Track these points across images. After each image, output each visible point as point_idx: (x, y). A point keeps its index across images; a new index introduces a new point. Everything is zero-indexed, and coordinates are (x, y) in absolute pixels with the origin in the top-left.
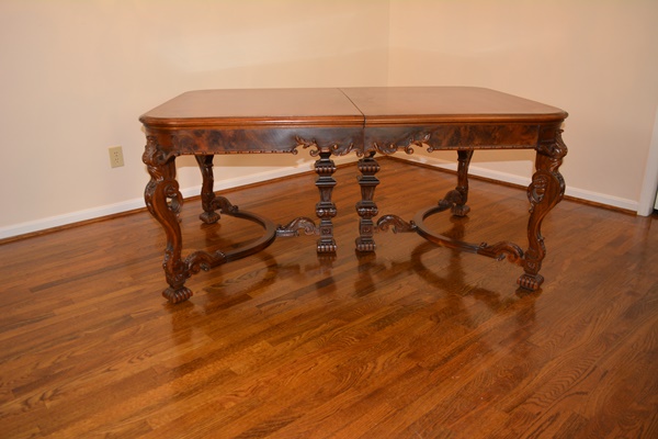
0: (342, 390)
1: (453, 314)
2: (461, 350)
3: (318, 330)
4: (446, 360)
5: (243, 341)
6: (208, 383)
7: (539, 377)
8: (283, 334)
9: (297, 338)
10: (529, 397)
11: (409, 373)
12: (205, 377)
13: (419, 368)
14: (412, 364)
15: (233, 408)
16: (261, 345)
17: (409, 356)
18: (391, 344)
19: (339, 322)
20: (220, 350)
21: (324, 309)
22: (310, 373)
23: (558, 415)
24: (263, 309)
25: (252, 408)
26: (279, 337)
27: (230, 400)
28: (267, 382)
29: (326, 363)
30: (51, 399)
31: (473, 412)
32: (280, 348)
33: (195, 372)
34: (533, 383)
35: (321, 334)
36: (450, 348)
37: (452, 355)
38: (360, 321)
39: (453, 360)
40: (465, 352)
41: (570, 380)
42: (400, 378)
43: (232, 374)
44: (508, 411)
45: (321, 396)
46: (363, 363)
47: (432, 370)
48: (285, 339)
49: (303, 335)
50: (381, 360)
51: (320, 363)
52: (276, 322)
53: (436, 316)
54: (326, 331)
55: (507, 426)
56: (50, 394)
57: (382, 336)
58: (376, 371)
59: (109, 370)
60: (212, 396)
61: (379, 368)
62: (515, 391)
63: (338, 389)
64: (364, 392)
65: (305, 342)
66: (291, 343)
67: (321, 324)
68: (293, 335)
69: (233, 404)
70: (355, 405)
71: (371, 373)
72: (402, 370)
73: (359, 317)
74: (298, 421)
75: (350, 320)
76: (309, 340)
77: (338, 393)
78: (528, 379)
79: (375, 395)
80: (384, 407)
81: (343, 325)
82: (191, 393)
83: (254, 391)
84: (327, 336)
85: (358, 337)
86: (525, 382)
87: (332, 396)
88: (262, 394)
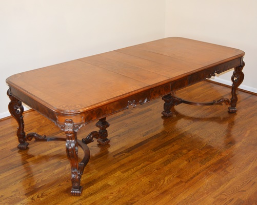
0: (152, 191)
1: (195, 158)
2: (198, 174)
3: (140, 166)
4: (192, 178)
5: (111, 172)
6: (101, 189)
7: (228, 185)
8: (126, 169)
9: (132, 170)
10: (223, 192)
11: (178, 184)
12: (99, 187)
13: (181, 182)
14: (179, 180)
15: (112, 198)
16: (118, 173)
17: (177, 177)
18: (170, 172)
19: (148, 163)
20: (102, 176)
21: (141, 157)
22: (139, 184)
23: (233, 199)
24: (116, 157)
25: (119, 198)
26: (125, 169)
27: (111, 195)
28: (123, 188)
29: (145, 180)
30: (41, 197)
31: (201, 198)
32: (126, 174)
33: (95, 185)
34: (225, 187)
35: (142, 168)
36: (193, 173)
37: (194, 176)
38: (157, 162)
39: (195, 178)
40: (199, 175)
41: (240, 186)
42: (174, 185)
43: (109, 185)
44: (214, 198)
45: (145, 193)
46: (159, 180)
47: (186, 182)
48: (127, 171)
49: (135, 168)
50: (166, 178)
51: (143, 180)
52: (122, 163)
53: (188, 159)
54: (143, 167)
55: (213, 203)
56: (40, 195)
57: (166, 168)
58: (165, 183)
59: (60, 185)
60: (103, 194)
61: (166, 182)
62: (218, 190)
63: (150, 190)
64: (161, 191)
65: (136, 172)
66: (130, 172)
67: (141, 164)
68: (130, 169)
69: (112, 197)
70: (157, 196)
71: (163, 184)
72: (175, 183)
73: (157, 160)
74: (137, 202)
75: (153, 162)
76: (137, 171)
77: (151, 192)
78: (223, 185)
79: (165, 193)
80: (168, 197)
81: (150, 164)
82: (95, 193)
83: (119, 191)
84: (144, 169)
85: (157, 169)
86: (222, 187)
87: (148, 193)
88: (122, 193)
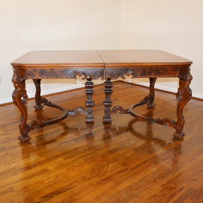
0: (94, 177)
2: (145, 162)
3: (84, 154)
4: (138, 166)
5: (53, 158)
6: (38, 173)
7: (177, 173)
8: (70, 155)
9: (76, 157)
10: (172, 181)
11: (122, 171)
12: (36, 171)
13: (126, 169)
14: (124, 168)
15: (48, 183)
16: (60, 159)
17: (123, 164)
18: (115, 160)
19: (94, 151)
20: (43, 161)
22: (80, 170)
23: (183, 188)
24: (61, 145)
25: (55, 183)
26: (68, 156)
27: (47, 180)
28: (62, 174)
29: (87, 167)
31: (147, 186)
32: (68, 161)
33: (32, 169)
35: (86, 155)
36: (140, 162)
37: (141, 164)
38: (103, 150)
39: (141, 166)
40: (147, 163)
41: (190, 175)
42: (118, 173)
43: (47, 170)
44: (162, 186)
45: (84, 179)
46: (103, 167)
47: (132, 170)
48: (70, 157)
49: (78, 156)
50: (110, 166)
51: (85, 166)
53: (136, 149)
54: (88, 154)
55: (161, 191)
57: (112, 156)
58: (108, 170)
60: (39, 178)
61: (109, 169)
62: (166, 178)
63: (92, 176)
64: (102, 178)
65: (79, 158)
66: (73, 159)
67: (86, 151)
68: (73, 156)
69: (48, 182)
70: (98, 183)
71: (106, 171)
72: (119, 170)
74: (74, 188)
75: (98, 150)
76: (81, 158)
77: (92, 178)
78: (173, 174)
79: (107, 179)
80: (110, 184)
81: (96, 152)
82: (30, 177)
83: (57, 177)
84: (88, 156)
85: (102, 157)
86: (171, 175)
87: (89, 179)
88: (60, 178)
